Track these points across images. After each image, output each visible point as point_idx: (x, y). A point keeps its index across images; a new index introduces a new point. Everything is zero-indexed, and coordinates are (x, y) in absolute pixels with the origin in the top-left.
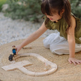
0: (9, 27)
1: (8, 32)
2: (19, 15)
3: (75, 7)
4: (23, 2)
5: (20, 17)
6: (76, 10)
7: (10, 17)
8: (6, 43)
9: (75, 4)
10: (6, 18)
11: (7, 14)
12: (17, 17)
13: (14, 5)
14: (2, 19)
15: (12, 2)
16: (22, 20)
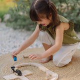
0: (10, 37)
1: (9, 42)
2: (20, 25)
3: (75, 17)
4: (24, 12)
5: (22, 27)
6: (77, 19)
7: (11, 27)
8: (7, 53)
9: (76, 14)
10: (8, 27)
11: (9, 24)
12: (18, 27)
13: (15, 15)
14: (4, 29)
15: (13, 12)
16: (23, 30)
